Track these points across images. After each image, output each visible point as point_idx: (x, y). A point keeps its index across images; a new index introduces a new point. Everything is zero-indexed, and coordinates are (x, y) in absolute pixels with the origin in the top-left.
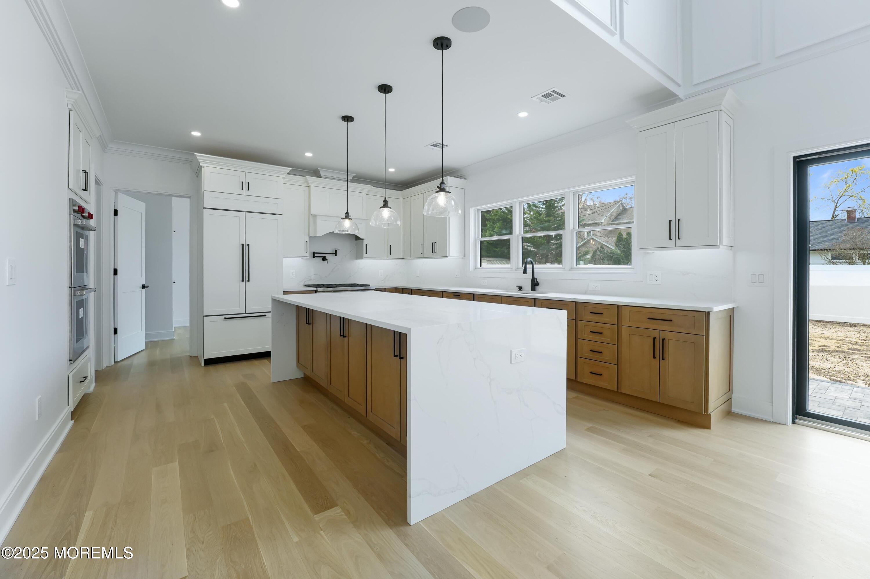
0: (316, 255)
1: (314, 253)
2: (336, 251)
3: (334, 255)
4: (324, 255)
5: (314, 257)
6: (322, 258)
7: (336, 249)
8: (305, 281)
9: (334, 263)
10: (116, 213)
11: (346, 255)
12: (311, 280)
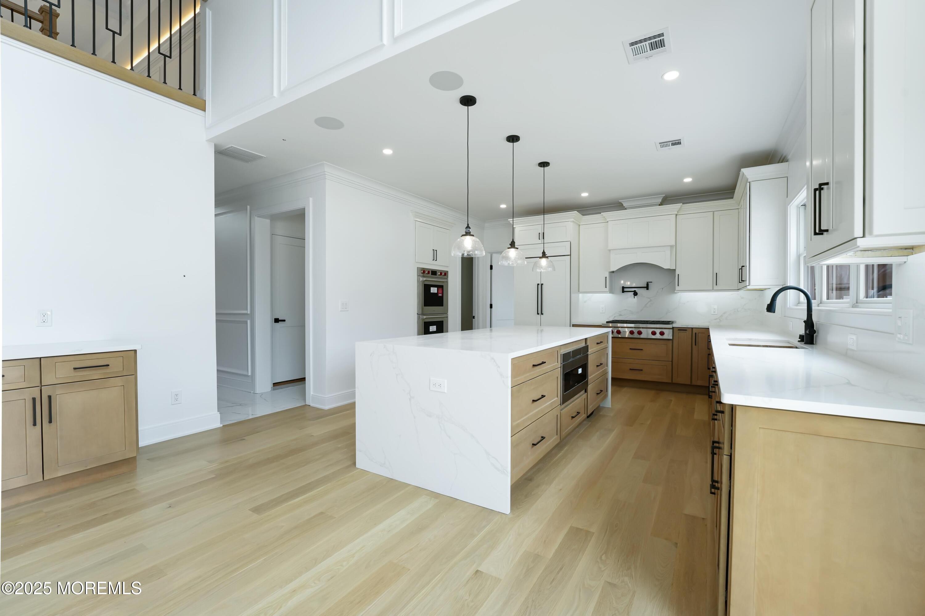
0: (626, 290)
1: (623, 288)
2: (648, 284)
3: (646, 288)
4: (633, 290)
5: (623, 292)
6: (633, 292)
7: (647, 282)
8: (615, 317)
9: (648, 298)
10: (491, 267)
11: (663, 288)
12: (621, 315)
